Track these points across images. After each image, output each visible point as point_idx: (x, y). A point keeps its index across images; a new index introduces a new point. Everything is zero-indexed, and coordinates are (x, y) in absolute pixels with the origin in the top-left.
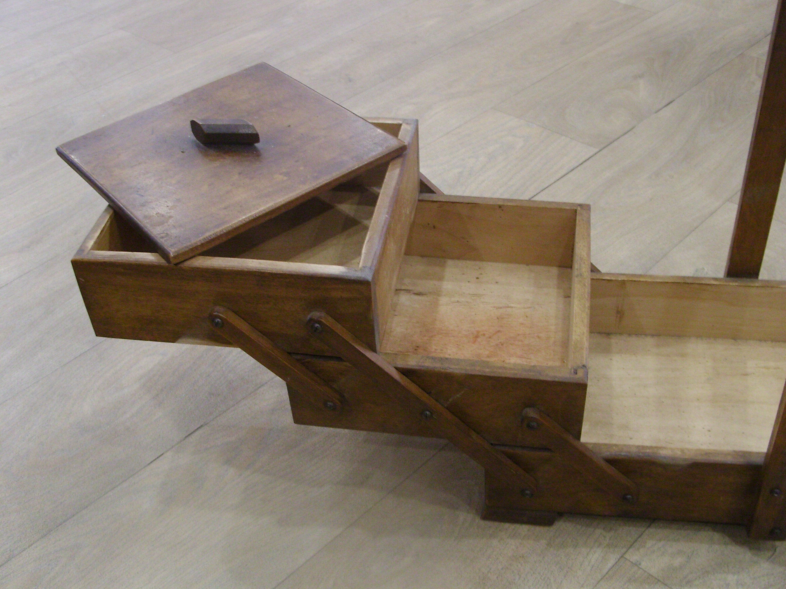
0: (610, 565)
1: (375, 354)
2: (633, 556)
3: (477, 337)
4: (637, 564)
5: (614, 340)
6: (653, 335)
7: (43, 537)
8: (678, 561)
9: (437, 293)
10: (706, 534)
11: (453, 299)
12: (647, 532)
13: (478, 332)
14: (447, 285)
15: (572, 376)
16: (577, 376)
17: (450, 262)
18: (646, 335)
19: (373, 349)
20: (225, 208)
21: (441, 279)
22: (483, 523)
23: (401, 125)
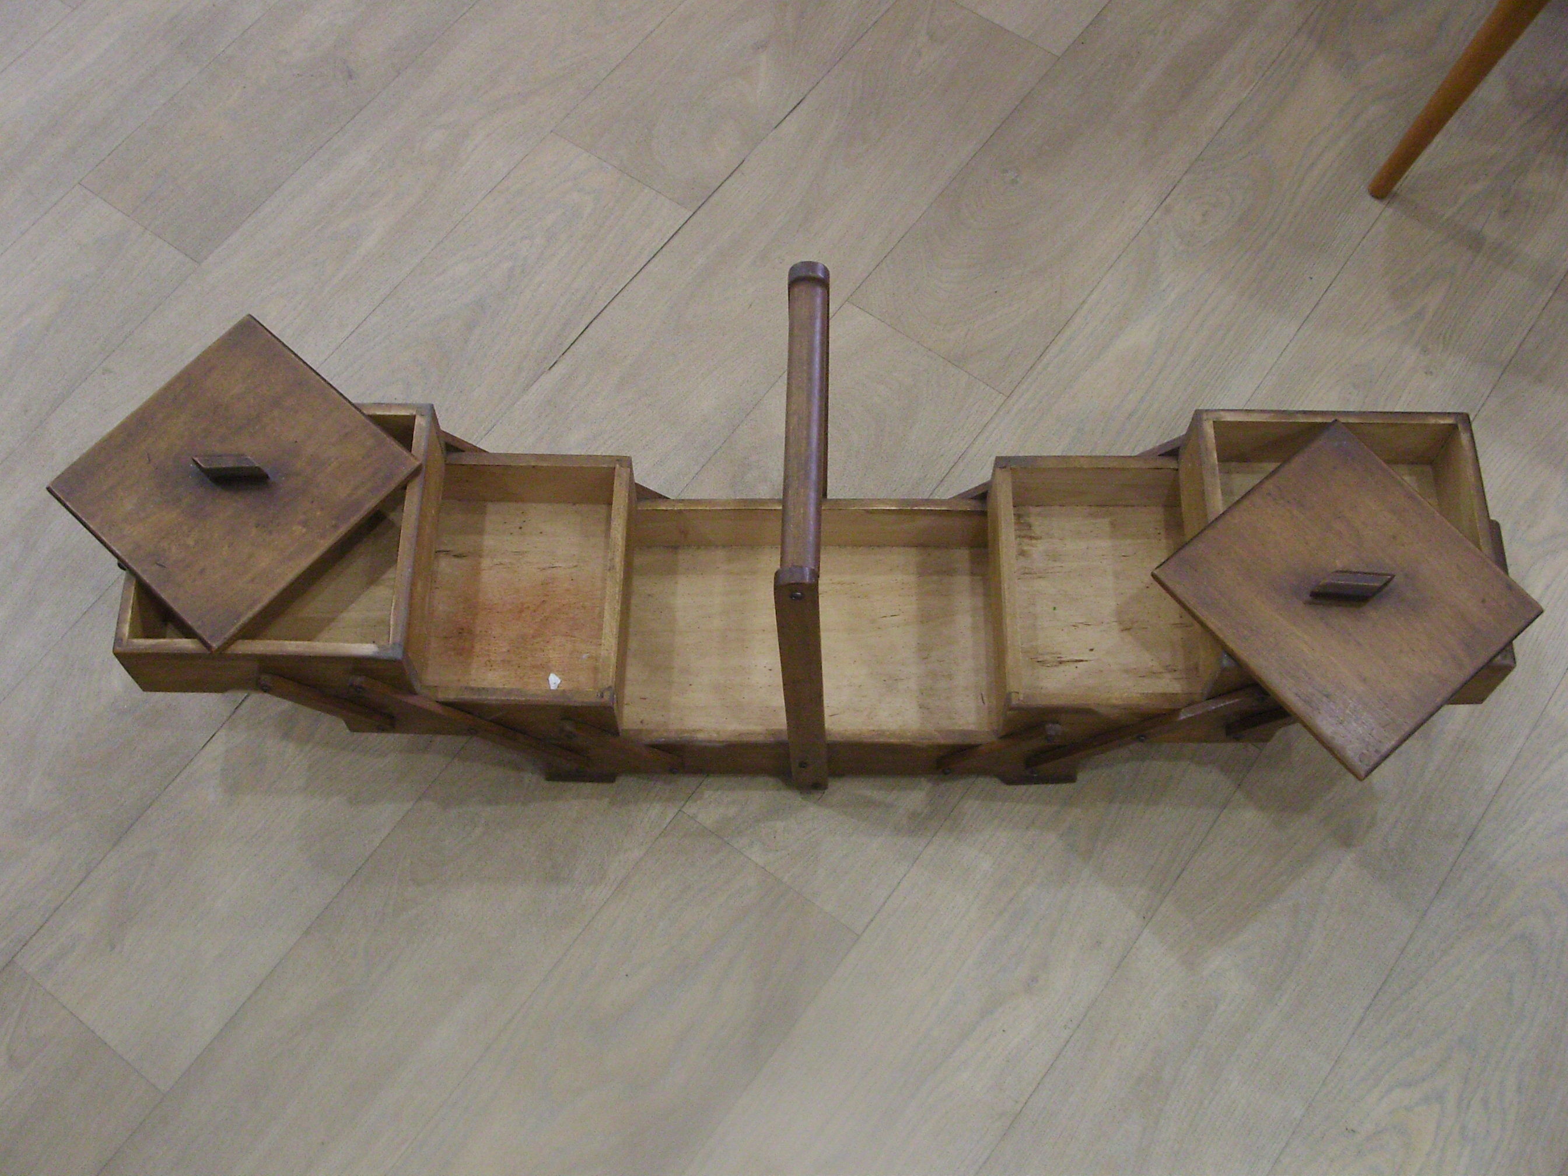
0: (668, 820)
1: (415, 697)
2: (691, 809)
3: (521, 611)
4: (693, 818)
5: (684, 557)
6: (724, 547)
7: (115, 845)
8: (732, 811)
9: (477, 554)
10: (760, 780)
11: (496, 561)
12: (705, 783)
13: (522, 604)
14: (489, 541)
15: (598, 700)
16: (603, 700)
17: (491, 507)
18: (717, 546)
19: (412, 692)
20: (252, 581)
21: (481, 532)
22: (546, 784)
23: (414, 417)
